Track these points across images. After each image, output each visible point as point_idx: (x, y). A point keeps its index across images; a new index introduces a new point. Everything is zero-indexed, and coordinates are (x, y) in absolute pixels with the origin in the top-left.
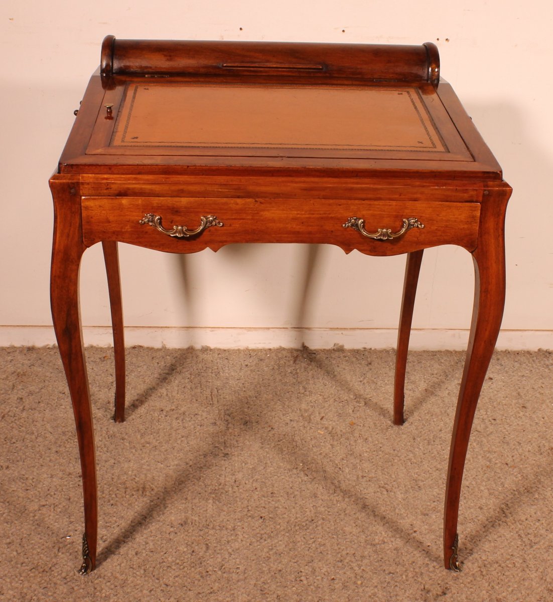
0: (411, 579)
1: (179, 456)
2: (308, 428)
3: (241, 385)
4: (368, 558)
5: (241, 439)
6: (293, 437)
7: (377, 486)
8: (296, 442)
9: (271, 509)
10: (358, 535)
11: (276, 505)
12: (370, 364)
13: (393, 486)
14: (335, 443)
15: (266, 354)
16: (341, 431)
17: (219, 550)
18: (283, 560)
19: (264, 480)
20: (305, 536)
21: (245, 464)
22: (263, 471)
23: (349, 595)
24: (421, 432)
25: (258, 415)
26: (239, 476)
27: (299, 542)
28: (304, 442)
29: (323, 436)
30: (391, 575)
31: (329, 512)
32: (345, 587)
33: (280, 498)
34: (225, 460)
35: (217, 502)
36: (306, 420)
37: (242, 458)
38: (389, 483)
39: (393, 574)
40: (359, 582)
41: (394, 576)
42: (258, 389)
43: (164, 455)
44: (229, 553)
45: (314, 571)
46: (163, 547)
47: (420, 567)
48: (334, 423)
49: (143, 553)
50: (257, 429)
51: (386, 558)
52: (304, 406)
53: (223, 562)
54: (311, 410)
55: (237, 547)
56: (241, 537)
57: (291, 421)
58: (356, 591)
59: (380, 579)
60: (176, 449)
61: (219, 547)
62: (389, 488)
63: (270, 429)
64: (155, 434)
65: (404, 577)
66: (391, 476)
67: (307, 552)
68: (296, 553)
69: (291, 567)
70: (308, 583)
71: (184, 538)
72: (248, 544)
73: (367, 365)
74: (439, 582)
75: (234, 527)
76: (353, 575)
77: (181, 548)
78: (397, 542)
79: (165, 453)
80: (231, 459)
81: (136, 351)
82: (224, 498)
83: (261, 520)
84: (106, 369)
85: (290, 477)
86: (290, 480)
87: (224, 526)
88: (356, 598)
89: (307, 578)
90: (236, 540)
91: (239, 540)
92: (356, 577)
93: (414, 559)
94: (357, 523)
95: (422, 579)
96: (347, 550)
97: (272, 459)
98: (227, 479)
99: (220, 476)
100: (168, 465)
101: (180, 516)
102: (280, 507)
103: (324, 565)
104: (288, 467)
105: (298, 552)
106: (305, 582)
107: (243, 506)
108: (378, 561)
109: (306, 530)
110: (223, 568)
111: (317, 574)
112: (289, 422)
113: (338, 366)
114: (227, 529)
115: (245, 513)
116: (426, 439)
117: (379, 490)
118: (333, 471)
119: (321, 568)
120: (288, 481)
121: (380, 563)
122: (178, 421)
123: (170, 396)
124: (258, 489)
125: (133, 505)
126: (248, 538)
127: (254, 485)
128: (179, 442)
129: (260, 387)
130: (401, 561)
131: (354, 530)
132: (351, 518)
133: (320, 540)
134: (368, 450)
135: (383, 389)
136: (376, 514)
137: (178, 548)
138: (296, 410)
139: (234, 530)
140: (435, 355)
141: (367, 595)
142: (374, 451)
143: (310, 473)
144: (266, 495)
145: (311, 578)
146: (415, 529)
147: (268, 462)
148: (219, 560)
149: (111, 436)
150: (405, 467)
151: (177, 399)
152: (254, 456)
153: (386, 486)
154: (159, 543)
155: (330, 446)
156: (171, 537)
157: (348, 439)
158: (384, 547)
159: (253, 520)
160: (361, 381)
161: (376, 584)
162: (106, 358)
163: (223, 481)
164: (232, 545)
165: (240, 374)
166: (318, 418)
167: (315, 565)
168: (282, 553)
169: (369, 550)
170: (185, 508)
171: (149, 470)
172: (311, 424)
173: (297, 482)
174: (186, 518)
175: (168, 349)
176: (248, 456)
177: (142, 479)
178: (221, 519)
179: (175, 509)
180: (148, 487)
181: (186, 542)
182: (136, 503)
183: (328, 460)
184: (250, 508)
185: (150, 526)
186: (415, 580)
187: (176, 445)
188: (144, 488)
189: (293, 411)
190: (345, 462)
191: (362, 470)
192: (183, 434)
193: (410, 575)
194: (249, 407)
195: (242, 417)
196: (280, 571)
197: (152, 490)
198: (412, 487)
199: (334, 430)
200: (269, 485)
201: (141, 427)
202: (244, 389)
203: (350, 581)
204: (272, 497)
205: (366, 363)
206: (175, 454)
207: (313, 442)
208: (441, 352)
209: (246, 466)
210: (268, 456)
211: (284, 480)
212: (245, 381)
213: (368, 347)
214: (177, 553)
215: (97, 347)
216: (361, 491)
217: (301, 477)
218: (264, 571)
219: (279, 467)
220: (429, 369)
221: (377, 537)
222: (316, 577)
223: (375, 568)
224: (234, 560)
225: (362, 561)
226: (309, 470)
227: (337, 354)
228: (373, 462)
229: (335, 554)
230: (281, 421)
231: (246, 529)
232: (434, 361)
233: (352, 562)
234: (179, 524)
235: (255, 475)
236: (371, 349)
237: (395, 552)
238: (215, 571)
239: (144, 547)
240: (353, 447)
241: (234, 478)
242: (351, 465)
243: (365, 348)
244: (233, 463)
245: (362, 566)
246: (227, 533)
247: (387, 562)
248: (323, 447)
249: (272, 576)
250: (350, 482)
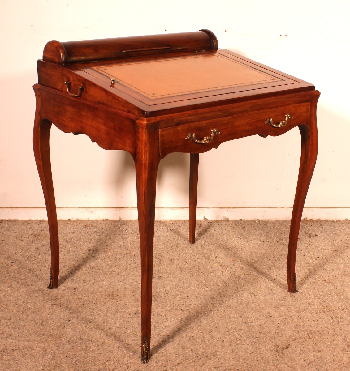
0: (269, 340)
1: (132, 278)
2: (208, 263)
3: (168, 240)
4: (243, 330)
5: (169, 269)
6: (199, 267)
7: (249, 293)
8: (201, 270)
9: (187, 305)
10: (238, 318)
11: (190, 303)
12: (244, 228)
13: (258, 293)
14: (224, 270)
15: (182, 223)
16: (227, 264)
17: (157, 326)
18: (194, 332)
19: (182, 290)
20: (207, 319)
21: (171, 282)
22: (182, 286)
23: (233, 349)
24: (274, 264)
25: (178, 256)
26: (168, 288)
27: (203, 322)
28: (206, 270)
29: (217, 267)
30: (257, 338)
31: (221, 306)
32: (230, 345)
33: (192, 300)
34: (159, 280)
35: (155, 302)
36: (207, 259)
37: (169, 279)
38: (255, 291)
39: (258, 338)
40: (238, 342)
41: (258, 339)
42: (178, 242)
43: (123, 277)
44: (163, 328)
45: (212, 337)
46: (125, 325)
47: (274, 334)
48: (223, 260)
49: (113, 328)
50: (178, 263)
51: (254, 330)
52: (205, 251)
53: (160, 333)
54: (210, 253)
55: (168, 325)
56: (170, 320)
57: (198, 259)
58: (237, 347)
59: (251, 340)
60: (130, 274)
61: (157, 325)
62: (255, 293)
63: (185, 263)
64: (118, 267)
65: (264, 339)
66: (257, 287)
67: (208, 327)
68: (202, 328)
69: (199, 335)
70: (209, 343)
71: (137, 320)
72: (174, 323)
73: (243, 229)
74: (285, 342)
75: (166, 314)
76: (235, 339)
77: (135, 326)
78: (260, 322)
79: (124, 276)
80: (163, 279)
81: (105, 222)
82: (159, 300)
83: (181, 311)
84: (87, 232)
85: (198, 288)
86: (198, 290)
87: (160, 314)
88: (237, 350)
89: (208, 341)
90: (167, 322)
91: (169, 321)
92: (236, 340)
93: (271, 330)
94: (237, 312)
95: (275, 340)
96: (231, 326)
97: (187, 279)
98: (161, 290)
99: (156, 288)
100: (126, 283)
101: (134, 309)
102: (192, 304)
103: (218, 334)
104: (197, 283)
105: (203, 327)
106: (207, 342)
107: (170, 303)
108: (249, 332)
109: (207, 316)
110: (160, 335)
111: (214, 338)
112: (196, 259)
113: (225, 229)
114: (161, 316)
115: (172, 307)
116: (277, 268)
117: (250, 295)
118: (223, 285)
119: (217, 335)
120: (196, 291)
121: (251, 333)
122: (131, 260)
123: (126, 246)
124: (179, 295)
125: (106, 303)
126: (174, 320)
127: (177, 293)
128: (132, 270)
129: (179, 241)
130: (263, 332)
131: (235, 316)
132: (233, 309)
133: (215, 321)
134: (243, 274)
135: (252, 241)
136: (248, 307)
137: (133, 326)
138: (200, 253)
139: (166, 316)
140: (283, 223)
141: (243, 349)
142: (247, 275)
143: (209, 286)
144: (184, 298)
145: (211, 341)
146: (271, 315)
147: (185, 281)
148: (158, 331)
149: (92, 268)
150: (265, 283)
151: (130, 248)
152: (176, 278)
153: (254, 293)
154: (122, 323)
155: (221, 272)
156: (129, 320)
157: (231, 268)
158: (253, 324)
159: (177, 311)
160: (239, 238)
161: (248, 343)
162: (87, 226)
163: (158, 291)
164: (165, 324)
165: (167, 234)
166: (214, 257)
167: (213, 334)
168: (194, 328)
169: (244, 326)
170: (137, 305)
171: (115, 286)
172: (209, 261)
173: (201, 291)
174: (138, 310)
175: (124, 221)
176: (173, 278)
177: (111, 290)
178: (158, 311)
179: (131, 306)
180: (115, 294)
181: (138, 322)
182: (108, 303)
183: (220, 279)
184: (175, 305)
185: (117, 314)
186: (271, 341)
187: (130, 272)
188: (113, 295)
189: (199, 254)
190: (230, 280)
191: (240, 285)
192: (134, 266)
193: (268, 338)
194: (173, 252)
195: (168, 257)
196: (193, 337)
197: (118, 296)
198: (269, 293)
199: (223, 263)
200: (186, 293)
201: (109, 263)
202: (170, 242)
203: (233, 342)
204: (187, 299)
205: (242, 228)
206: (130, 277)
207: (211, 270)
208: (287, 221)
209: (172, 283)
210: (184, 277)
211: (194, 290)
212: (170, 238)
213: (243, 219)
214: (133, 328)
215: (81, 220)
216: (239, 295)
217: (204, 289)
218: (184, 337)
219: (191, 283)
220: (280, 230)
221: (249, 319)
222: (214, 340)
223: (248, 335)
224: (166, 332)
225: (240, 332)
226: (208, 285)
227: (224, 223)
228: (246, 280)
229: (224, 328)
230: (192, 259)
231: (173, 315)
232: (282, 226)
233: (234, 332)
234: (134, 313)
235: (177, 288)
236: (245, 220)
237: (259, 327)
238: (155, 337)
239: (114, 325)
240: (235, 272)
241: (165, 290)
242: (234, 282)
243: (241, 219)
244: (164, 282)
245: (240, 334)
246: (161, 318)
247: (255, 332)
248: (217, 273)
249: (188, 339)
250: (233, 291)
